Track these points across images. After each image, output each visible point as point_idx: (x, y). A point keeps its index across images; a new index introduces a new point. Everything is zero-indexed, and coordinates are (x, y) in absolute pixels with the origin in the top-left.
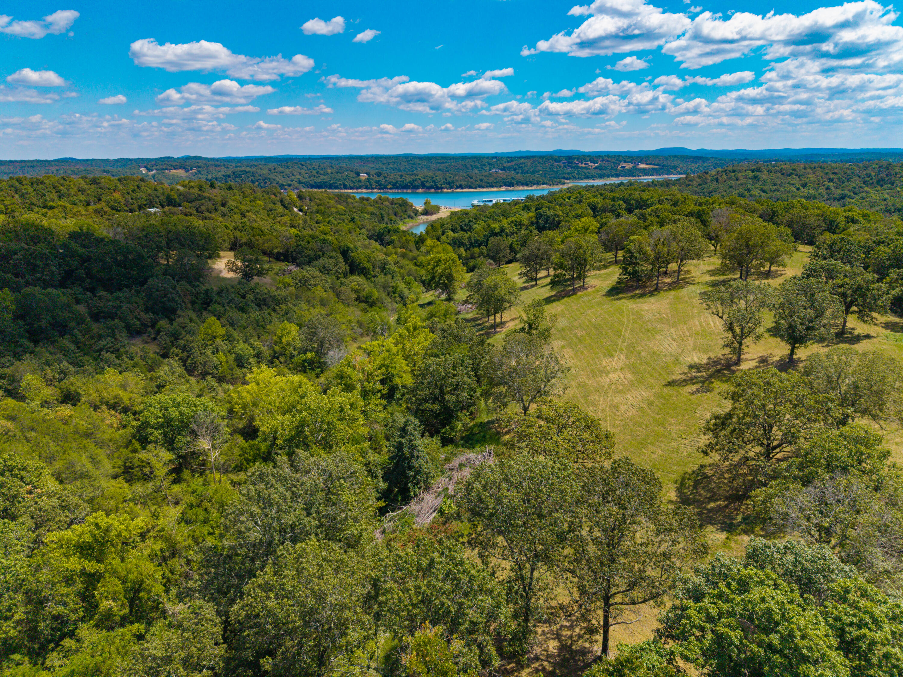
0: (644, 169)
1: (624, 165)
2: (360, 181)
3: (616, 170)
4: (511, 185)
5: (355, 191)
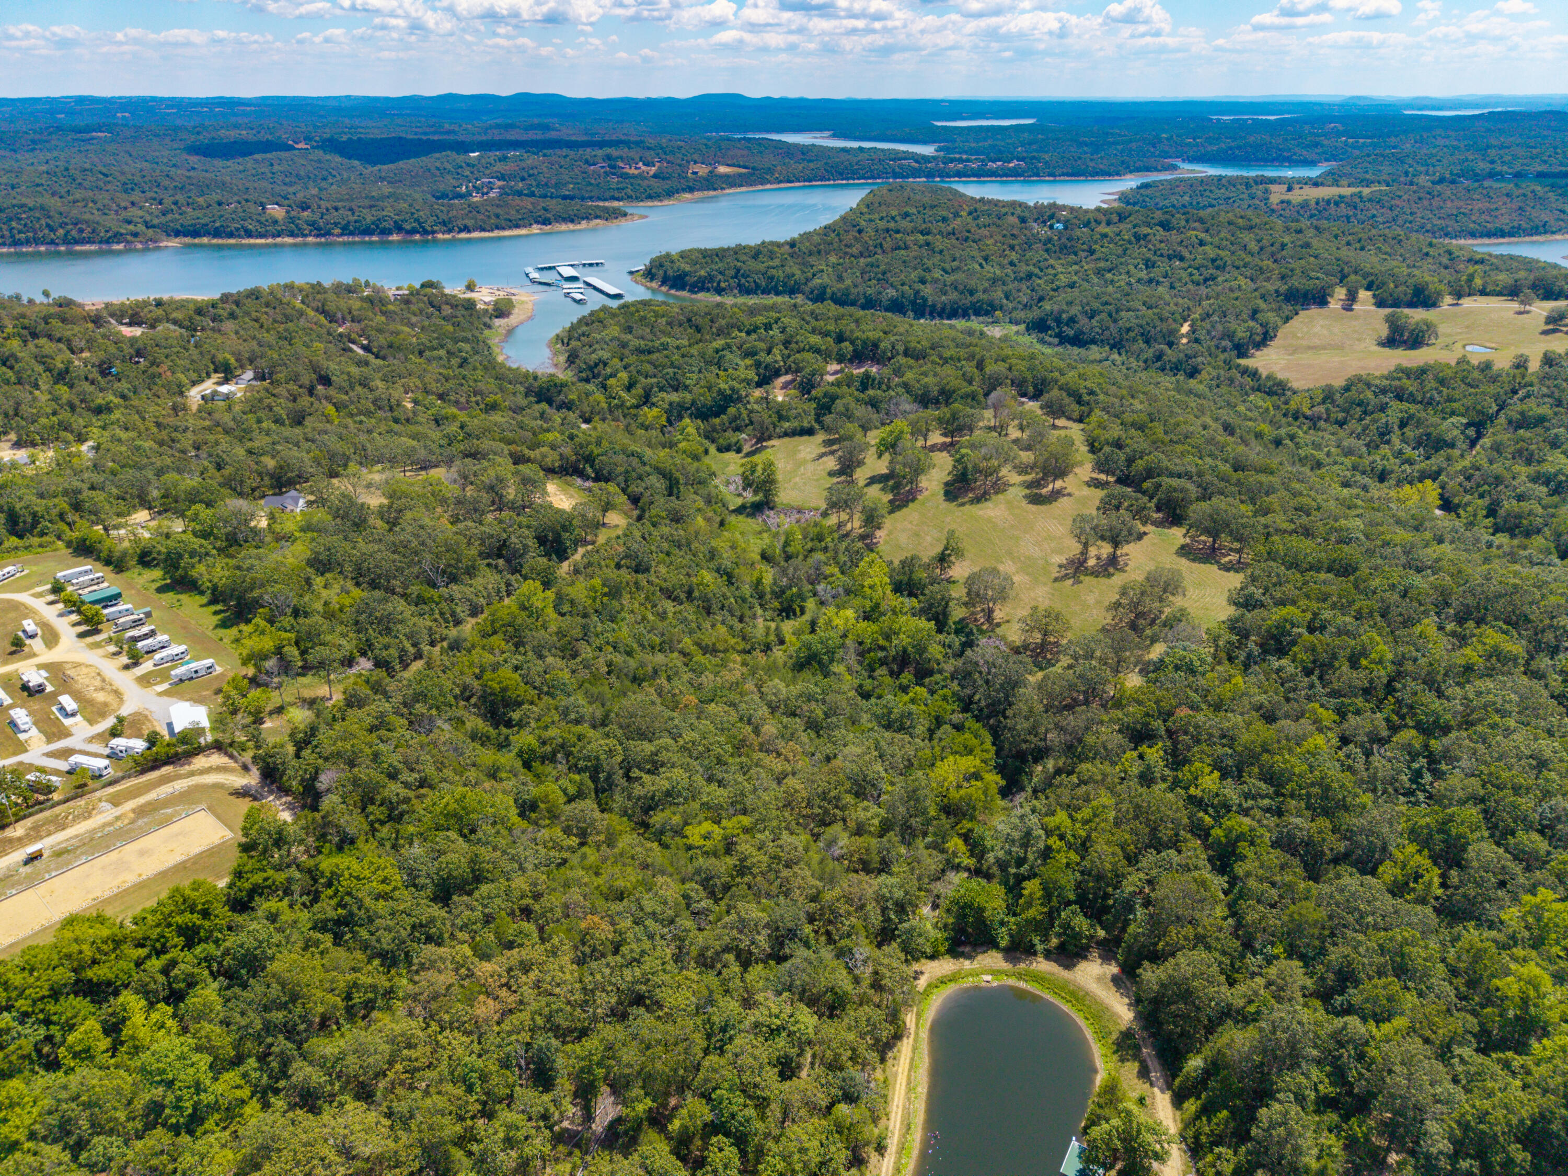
0: (727, 176)
1: (696, 168)
2: (273, 222)
5: (270, 241)
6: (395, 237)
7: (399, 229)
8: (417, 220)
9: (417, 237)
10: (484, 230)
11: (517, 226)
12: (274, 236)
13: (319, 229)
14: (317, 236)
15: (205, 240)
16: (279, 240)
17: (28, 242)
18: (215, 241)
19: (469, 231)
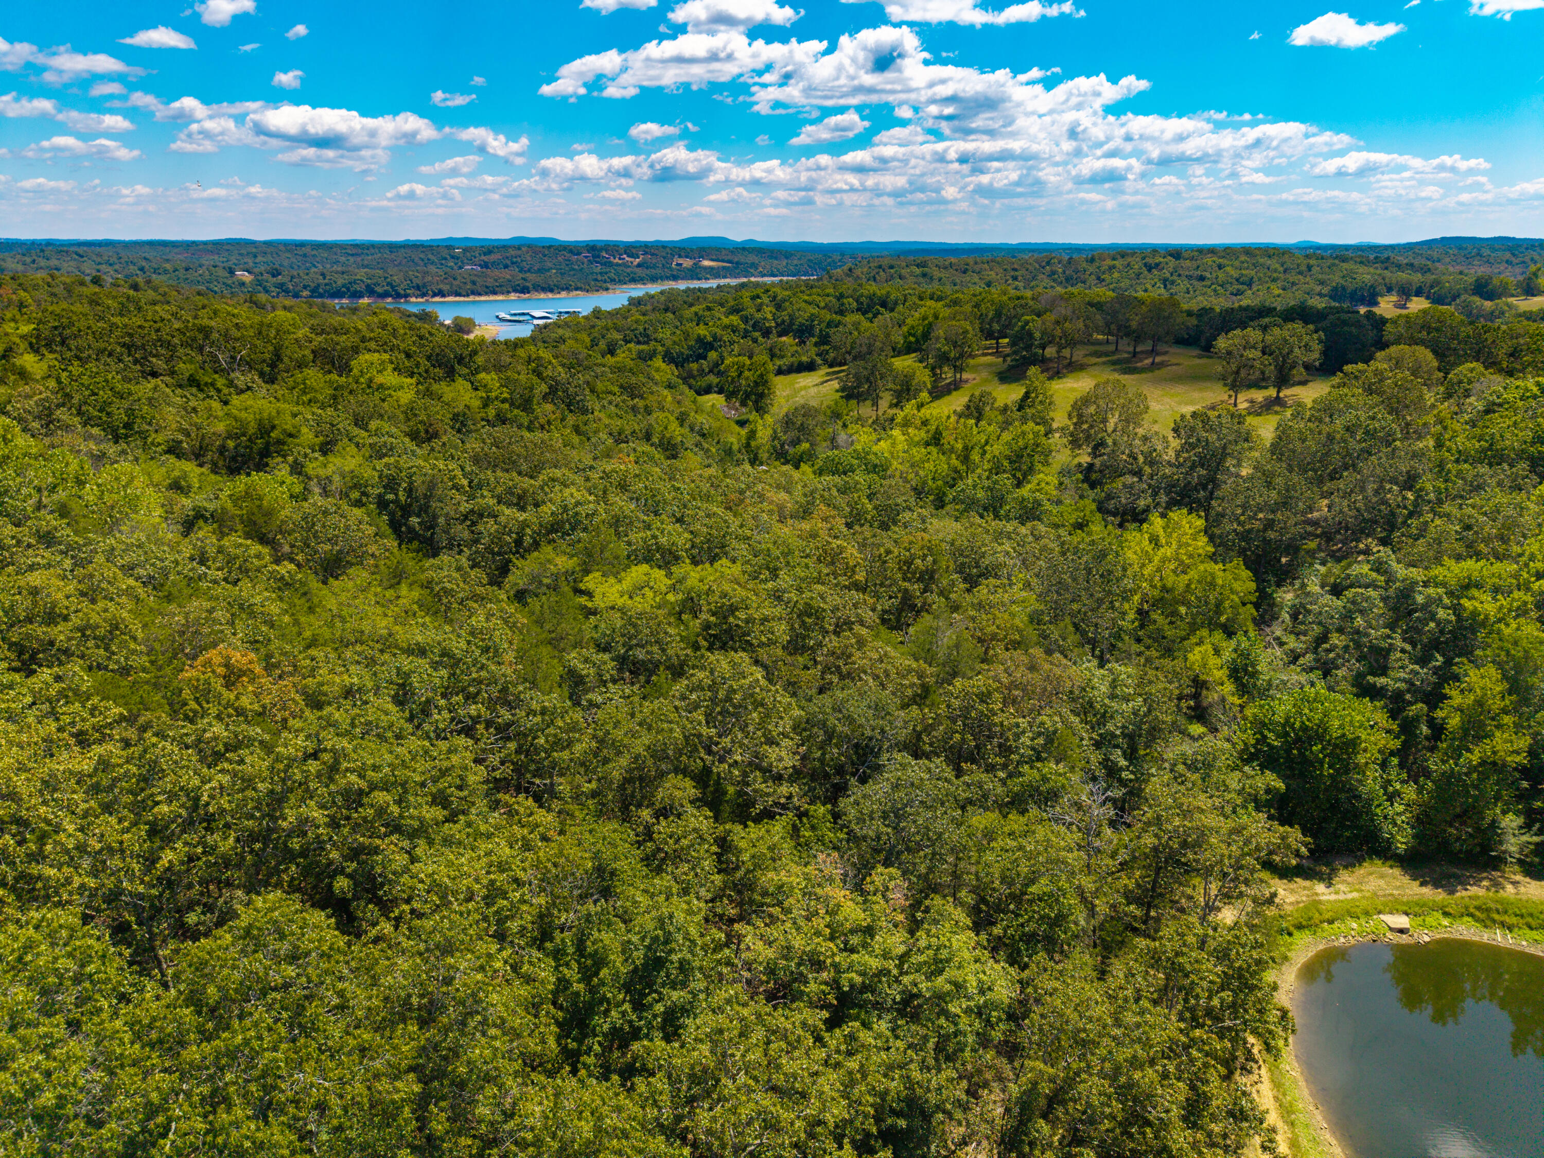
0: (711, 268)
1: (680, 261)
3: (671, 269)
4: (524, 290)
6: (365, 301)
7: (370, 292)
8: (390, 285)
10: (460, 295)
11: (495, 293)
13: (287, 291)
19: (444, 296)
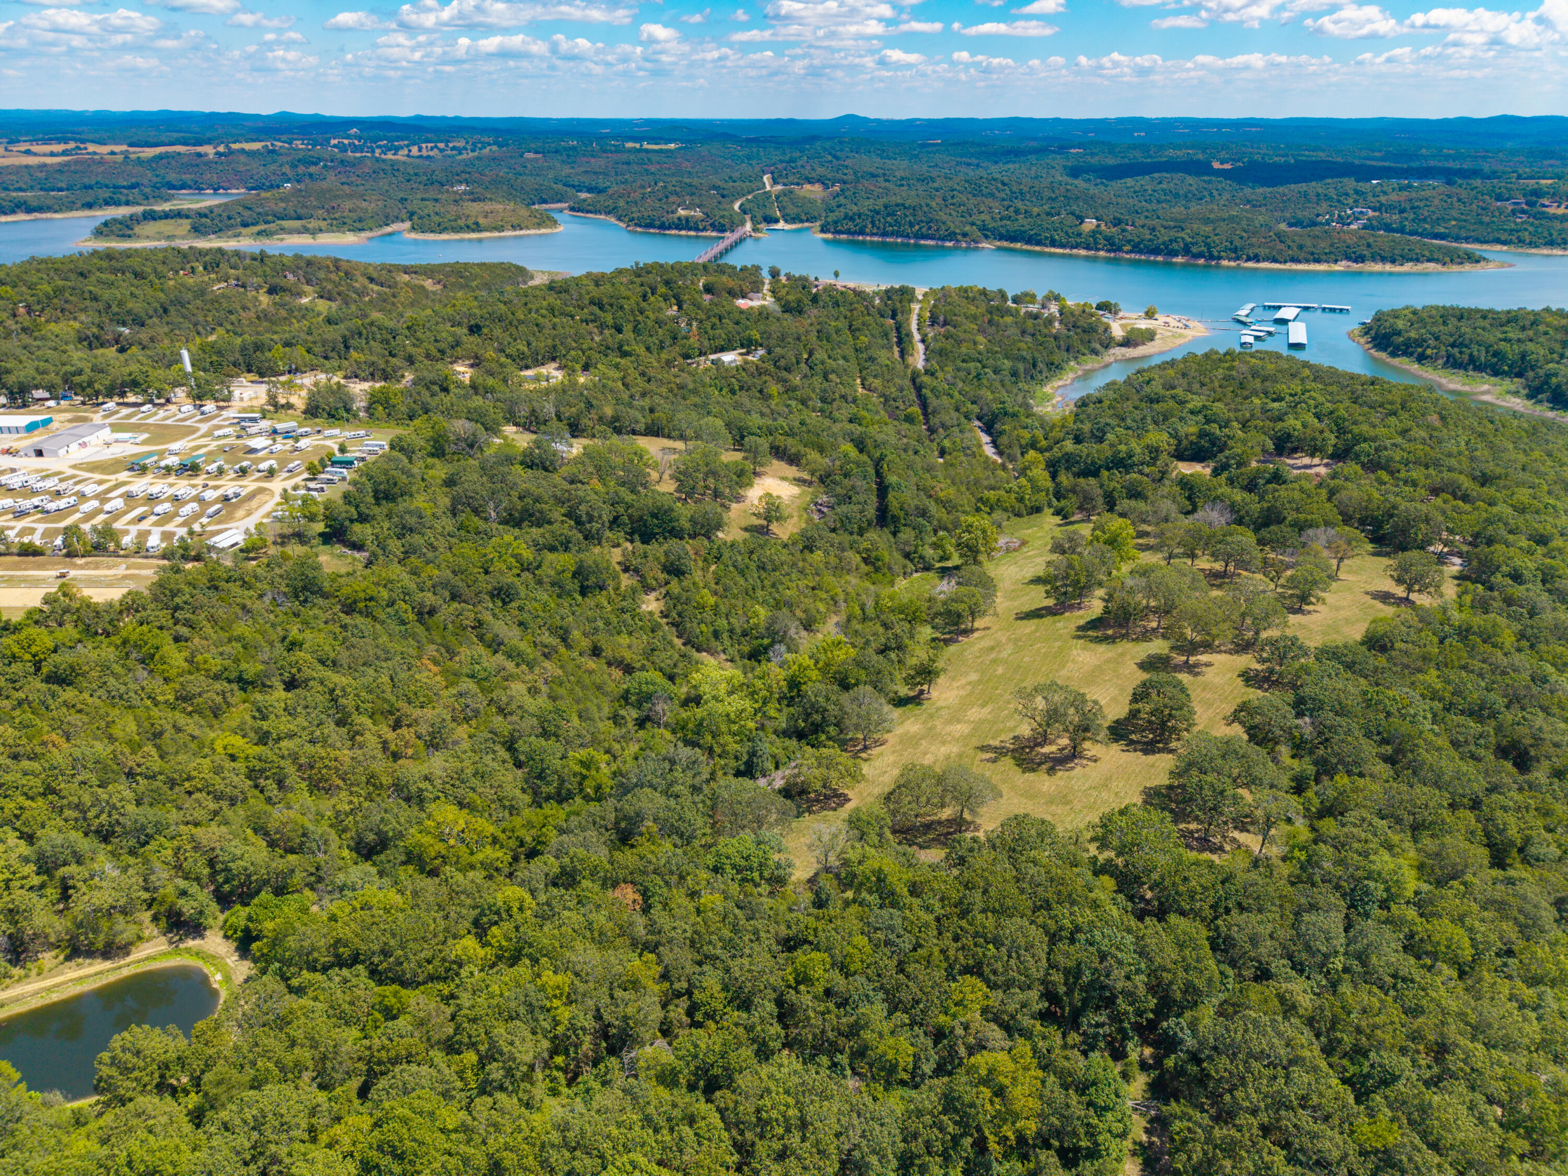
2: (1079, 235)
5: (1067, 251)
6: (1179, 259)
7: (1186, 251)
8: (1208, 245)
9: (1201, 261)
10: (1275, 260)
11: (1318, 261)
12: (1072, 247)
13: (1112, 244)
14: (1109, 251)
15: (1018, 245)
16: (1075, 251)
17: (892, 234)
18: (1025, 247)
19: (1258, 261)
